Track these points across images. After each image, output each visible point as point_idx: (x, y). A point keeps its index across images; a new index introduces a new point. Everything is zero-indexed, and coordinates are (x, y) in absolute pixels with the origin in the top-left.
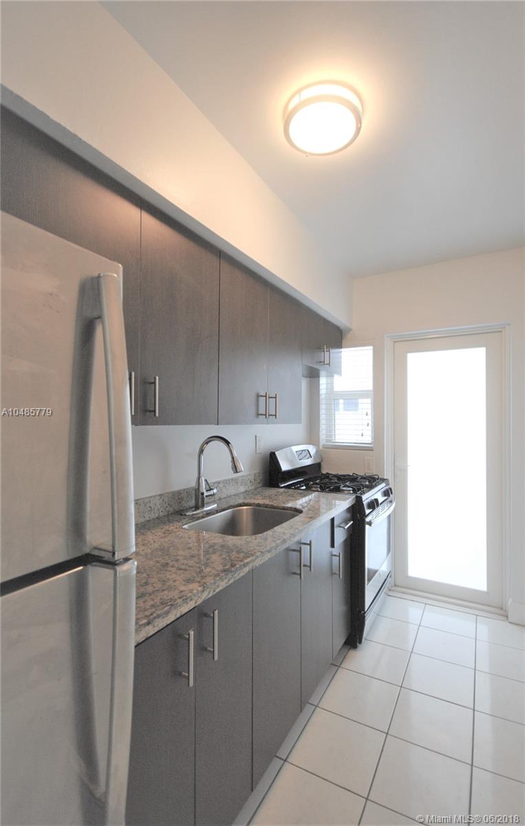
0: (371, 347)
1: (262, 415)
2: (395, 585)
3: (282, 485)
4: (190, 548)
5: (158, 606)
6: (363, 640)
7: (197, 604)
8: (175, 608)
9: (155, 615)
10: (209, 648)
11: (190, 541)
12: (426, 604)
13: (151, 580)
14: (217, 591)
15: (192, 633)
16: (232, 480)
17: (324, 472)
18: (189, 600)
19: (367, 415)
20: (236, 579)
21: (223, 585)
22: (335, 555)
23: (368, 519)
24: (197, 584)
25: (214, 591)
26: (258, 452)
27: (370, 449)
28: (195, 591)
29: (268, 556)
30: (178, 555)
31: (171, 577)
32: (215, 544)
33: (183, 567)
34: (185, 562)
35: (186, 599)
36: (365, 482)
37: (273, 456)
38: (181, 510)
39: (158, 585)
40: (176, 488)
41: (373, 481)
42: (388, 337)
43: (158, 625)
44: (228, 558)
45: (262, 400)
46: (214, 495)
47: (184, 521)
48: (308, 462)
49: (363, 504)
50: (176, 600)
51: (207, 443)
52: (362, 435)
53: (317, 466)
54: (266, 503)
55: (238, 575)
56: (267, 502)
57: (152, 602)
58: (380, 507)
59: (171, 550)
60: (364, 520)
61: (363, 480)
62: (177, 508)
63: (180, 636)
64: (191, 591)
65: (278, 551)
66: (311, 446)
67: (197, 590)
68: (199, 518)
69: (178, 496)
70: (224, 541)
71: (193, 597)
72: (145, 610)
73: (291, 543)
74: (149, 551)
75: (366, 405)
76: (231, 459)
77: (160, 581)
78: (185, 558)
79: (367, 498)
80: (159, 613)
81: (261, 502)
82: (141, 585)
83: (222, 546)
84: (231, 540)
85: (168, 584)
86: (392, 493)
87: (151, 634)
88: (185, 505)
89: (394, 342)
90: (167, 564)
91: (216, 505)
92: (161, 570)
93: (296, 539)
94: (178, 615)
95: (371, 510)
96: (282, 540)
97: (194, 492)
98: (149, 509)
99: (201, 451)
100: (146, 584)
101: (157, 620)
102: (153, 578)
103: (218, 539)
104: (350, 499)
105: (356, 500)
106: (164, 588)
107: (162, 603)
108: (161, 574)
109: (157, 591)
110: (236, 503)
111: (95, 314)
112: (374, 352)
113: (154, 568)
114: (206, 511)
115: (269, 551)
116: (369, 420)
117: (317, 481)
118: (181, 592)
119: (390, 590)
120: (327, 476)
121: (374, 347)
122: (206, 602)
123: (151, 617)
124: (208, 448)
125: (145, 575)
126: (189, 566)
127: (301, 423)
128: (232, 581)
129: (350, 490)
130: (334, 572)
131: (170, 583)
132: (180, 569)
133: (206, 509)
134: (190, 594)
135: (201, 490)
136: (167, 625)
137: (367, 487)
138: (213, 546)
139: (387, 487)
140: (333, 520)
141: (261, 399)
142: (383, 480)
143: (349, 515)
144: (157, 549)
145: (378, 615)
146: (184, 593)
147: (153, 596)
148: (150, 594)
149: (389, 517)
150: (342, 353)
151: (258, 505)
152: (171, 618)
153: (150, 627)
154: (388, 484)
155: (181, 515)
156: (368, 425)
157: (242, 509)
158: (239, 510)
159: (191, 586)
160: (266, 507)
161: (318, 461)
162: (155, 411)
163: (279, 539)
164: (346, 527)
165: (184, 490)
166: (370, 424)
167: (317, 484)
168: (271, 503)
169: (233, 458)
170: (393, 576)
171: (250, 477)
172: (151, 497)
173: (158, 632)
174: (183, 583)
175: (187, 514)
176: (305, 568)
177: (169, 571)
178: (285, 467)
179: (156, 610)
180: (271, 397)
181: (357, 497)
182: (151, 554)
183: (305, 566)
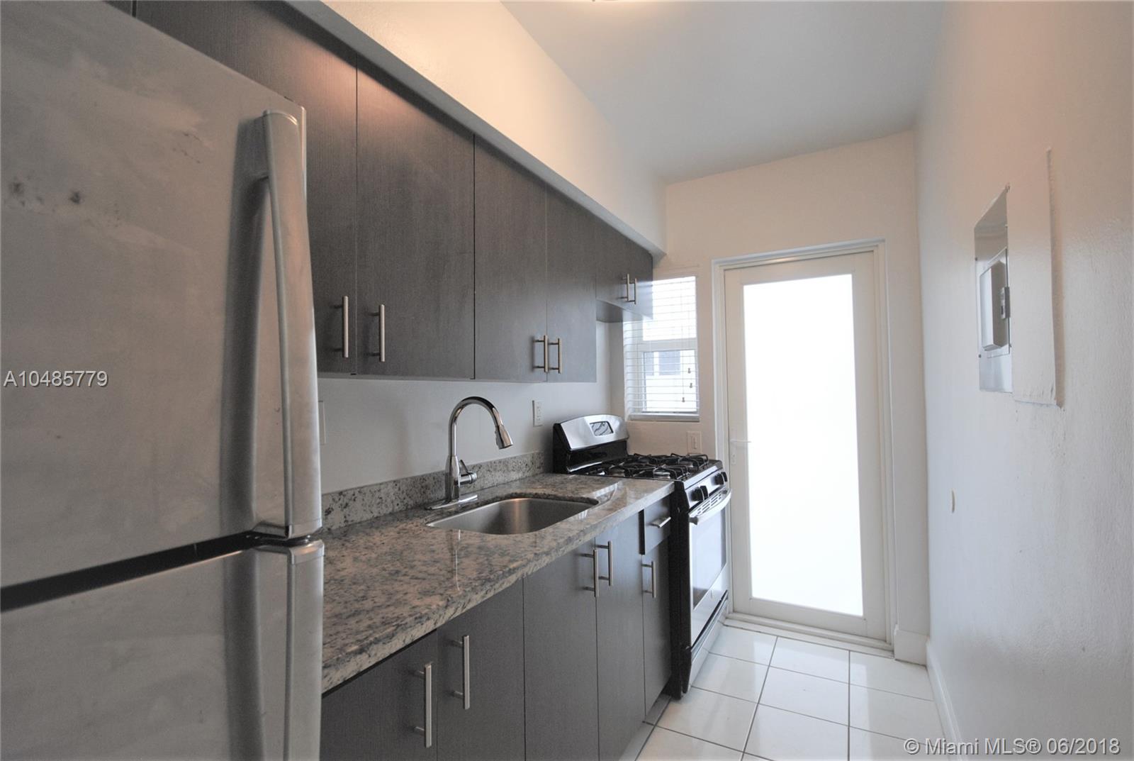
0: (693, 278)
1: (539, 367)
2: (734, 611)
3: (571, 471)
4: (434, 551)
5: (377, 627)
6: (689, 687)
7: (439, 625)
8: (403, 630)
9: (371, 639)
10: (457, 692)
11: (434, 541)
12: (778, 636)
13: (372, 593)
14: (469, 607)
15: (429, 667)
16: (500, 462)
17: (631, 453)
18: (424, 619)
19: (689, 372)
20: (497, 592)
21: (477, 599)
22: (646, 566)
23: (692, 515)
24: (438, 597)
25: (464, 607)
26: (536, 424)
27: (695, 420)
28: (434, 607)
29: (546, 560)
30: (415, 561)
31: (401, 589)
32: (469, 545)
33: (421, 575)
34: (424, 568)
35: (421, 617)
36: (689, 465)
37: (557, 431)
38: (425, 504)
39: (381, 600)
40: (418, 473)
41: (699, 463)
42: (717, 263)
43: (376, 655)
44: (486, 562)
45: (539, 346)
46: (472, 482)
47: (429, 517)
48: (608, 438)
49: (685, 494)
50: (405, 618)
51: (462, 407)
52: (683, 401)
53: (620, 445)
54: (547, 493)
55: (501, 586)
56: (548, 491)
57: (370, 622)
58: (710, 499)
59: (405, 553)
60: (687, 516)
61: (686, 463)
62: (420, 500)
63: (412, 673)
64: (428, 606)
65: (560, 553)
66: (613, 417)
67: (438, 605)
68: (450, 514)
69: (422, 483)
70: (483, 541)
71: (431, 615)
72: (358, 632)
73: (580, 544)
74: (374, 556)
75: (688, 359)
76: (494, 429)
77: (383, 593)
78: (425, 563)
79: (690, 484)
80: (377, 636)
81: (540, 491)
82: (356, 600)
83: (480, 548)
84: (494, 540)
85: (395, 598)
86: (726, 480)
87: (365, 667)
88: (432, 496)
89: (725, 270)
90: (397, 572)
91: (476, 496)
92: (387, 580)
93: (588, 538)
94: (408, 641)
95: (696, 502)
96: (566, 538)
97: (444, 478)
98: (379, 500)
99: (454, 419)
100: (364, 598)
101: (375, 647)
102: (375, 590)
103: (475, 539)
104: (667, 486)
105: (675, 487)
106: (388, 603)
107: (384, 623)
108: (386, 584)
109: (379, 606)
110: (505, 494)
111: (259, 174)
112: (697, 285)
113: (378, 578)
114: (462, 504)
115: (547, 554)
116: (693, 378)
117: (621, 464)
118: (414, 607)
119: (727, 618)
120: (636, 458)
121: (697, 277)
122: (451, 623)
123: (365, 642)
124: (462, 415)
125: (362, 587)
126: (429, 575)
127: (595, 381)
128: (490, 595)
129: (666, 475)
130: (645, 589)
131: (399, 596)
132: (417, 578)
133: (460, 501)
134: (427, 610)
135: (453, 475)
136: (391, 656)
137: (690, 470)
138: (466, 548)
139: (720, 472)
140: (641, 514)
141: (537, 344)
142: (713, 462)
143: (665, 510)
144: (386, 553)
145: (709, 653)
146: (417, 610)
147: (371, 614)
148: (368, 612)
149: (723, 511)
150: (653, 288)
151: (536, 496)
152: (397, 644)
153: (364, 656)
154: (720, 468)
155: (426, 509)
156: (691, 387)
157: (514, 502)
158: (507, 503)
159: (428, 600)
160: (547, 498)
161: (622, 437)
162: (380, 354)
163: (561, 538)
164: (661, 525)
165: (430, 474)
166: (694, 384)
167: (620, 467)
168: (553, 493)
169: (498, 427)
170: (730, 598)
171: (525, 459)
172: (381, 484)
173: (377, 664)
174: (419, 596)
175: (433, 508)
176: (603, 581)
177: (401, 581)
178: (575, 444)
179: (374, 632)
180: (553, 344)
181: (676, 483)
182: (377, 558)
183: (601, 578)
